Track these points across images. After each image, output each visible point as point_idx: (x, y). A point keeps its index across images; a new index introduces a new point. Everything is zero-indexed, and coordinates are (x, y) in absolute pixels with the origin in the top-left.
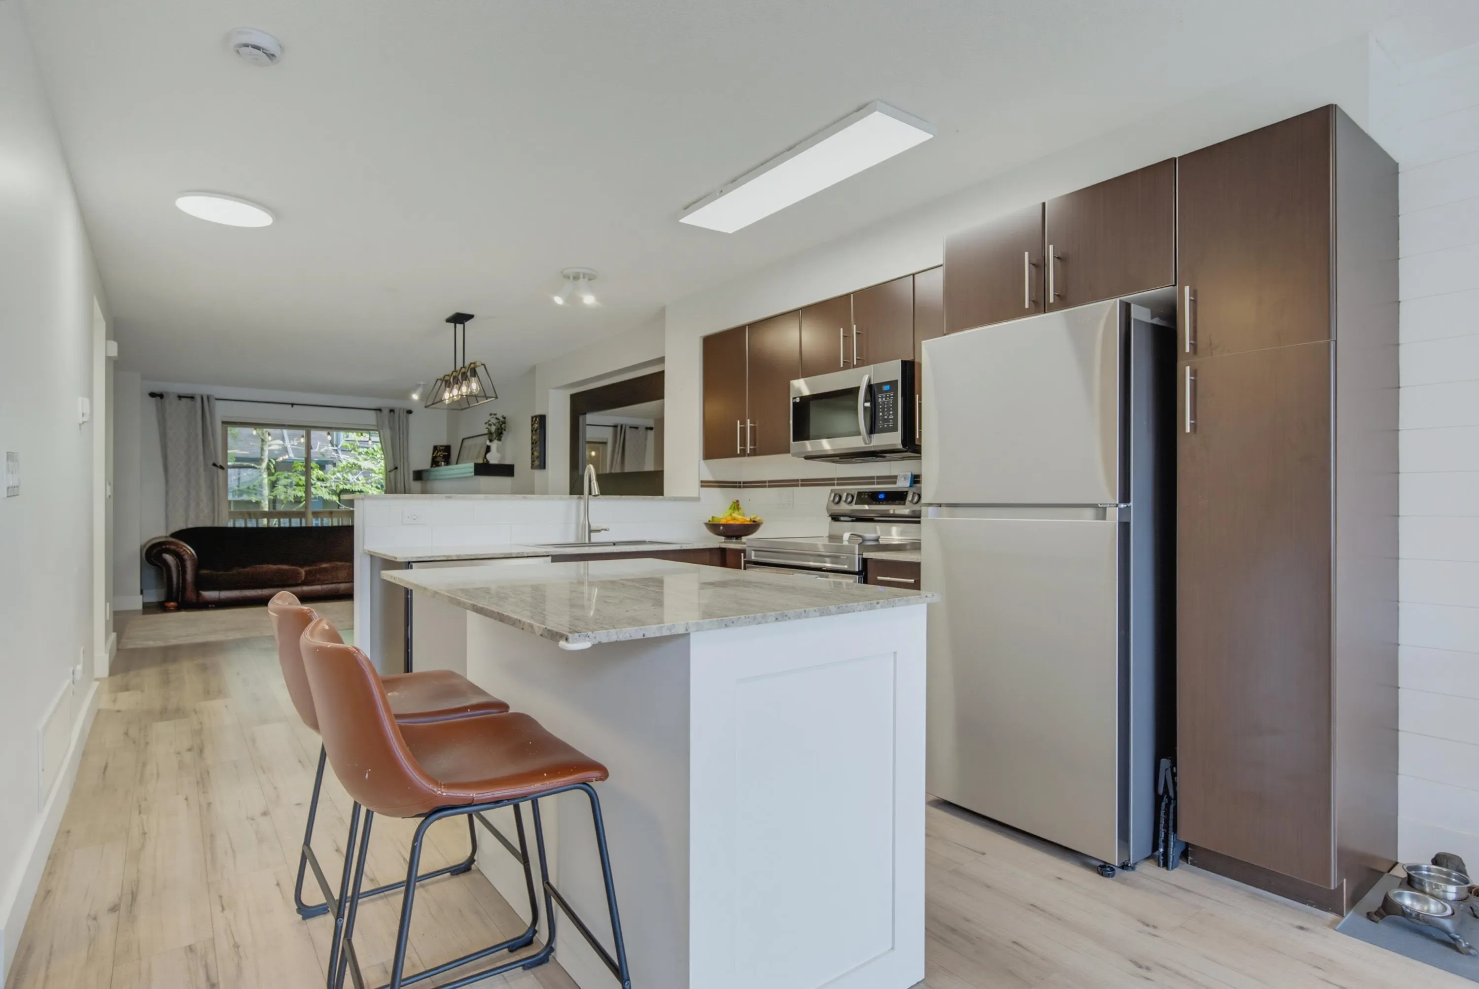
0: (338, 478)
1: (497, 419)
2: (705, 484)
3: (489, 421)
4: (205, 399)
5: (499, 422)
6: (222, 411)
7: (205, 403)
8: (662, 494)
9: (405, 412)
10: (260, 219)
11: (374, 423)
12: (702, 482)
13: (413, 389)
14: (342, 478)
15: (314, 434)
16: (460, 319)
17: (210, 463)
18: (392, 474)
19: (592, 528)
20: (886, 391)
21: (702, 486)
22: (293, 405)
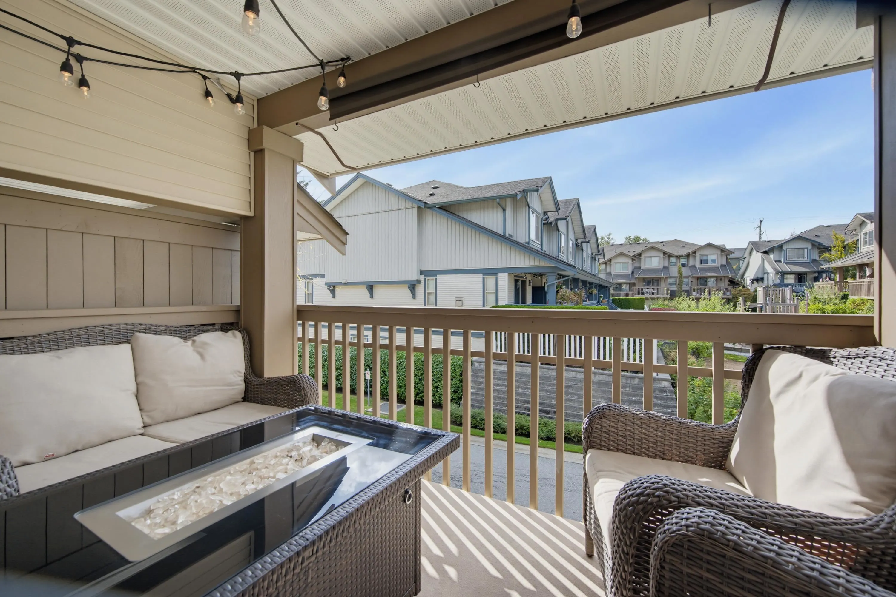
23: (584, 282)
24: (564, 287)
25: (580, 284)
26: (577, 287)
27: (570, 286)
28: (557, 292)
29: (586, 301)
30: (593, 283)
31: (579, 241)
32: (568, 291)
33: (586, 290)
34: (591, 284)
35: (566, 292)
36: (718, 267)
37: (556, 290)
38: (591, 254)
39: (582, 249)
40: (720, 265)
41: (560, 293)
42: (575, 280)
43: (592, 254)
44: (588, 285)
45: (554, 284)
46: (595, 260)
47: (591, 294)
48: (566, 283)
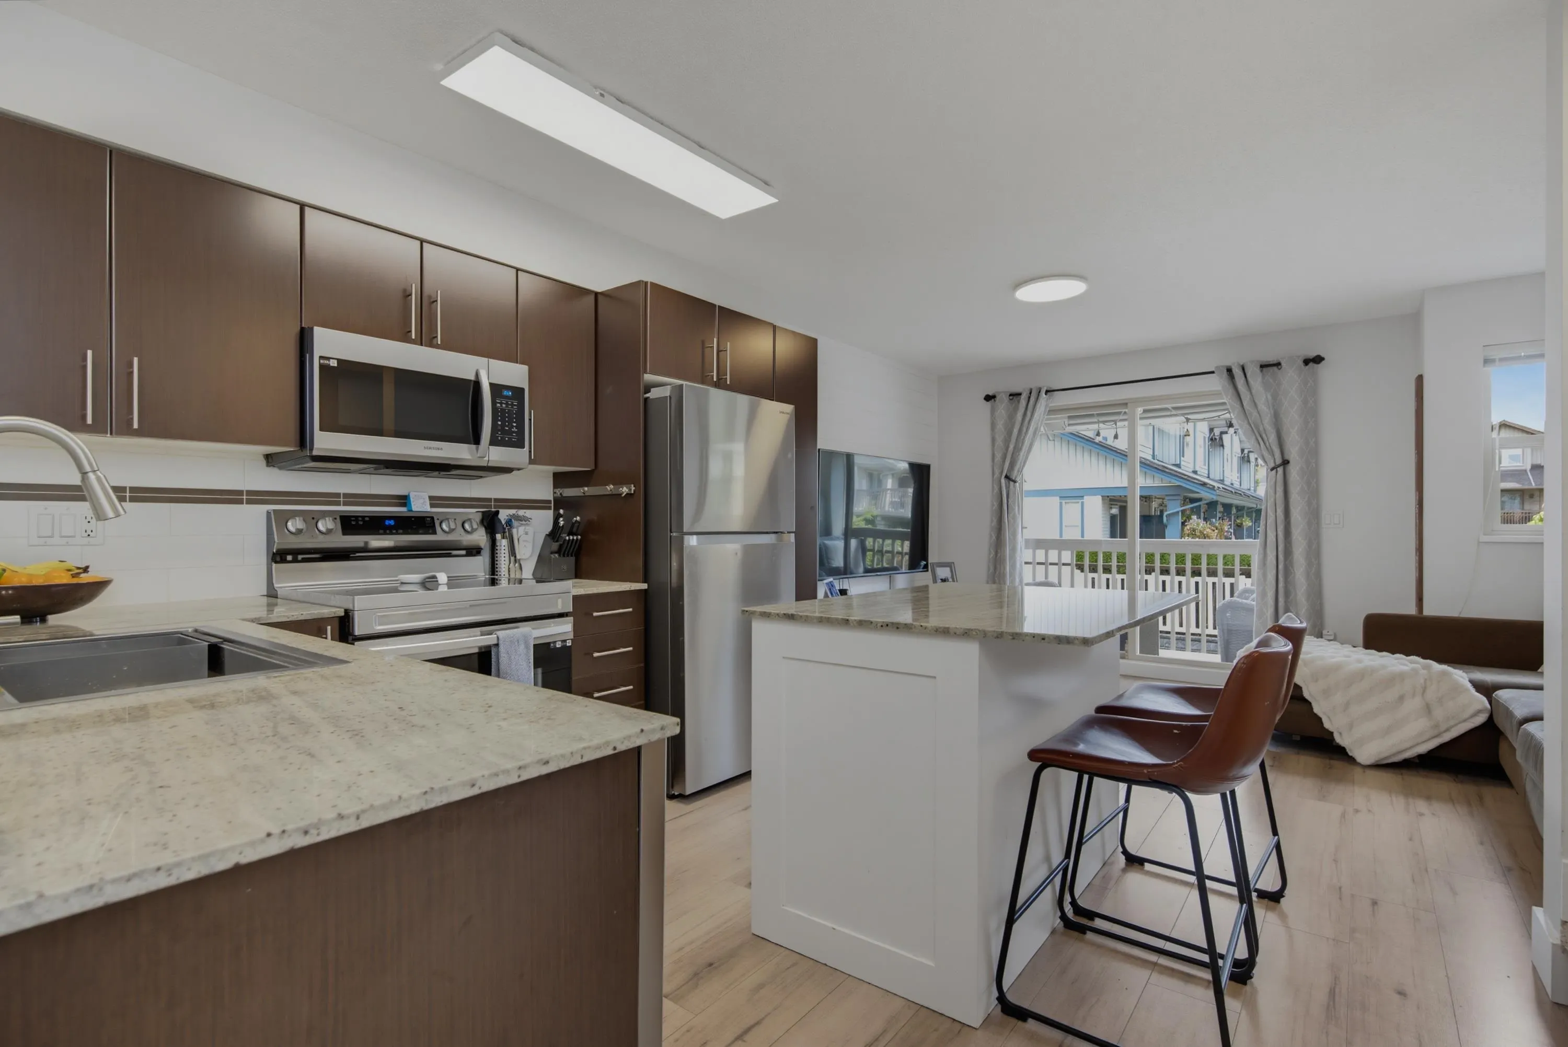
20: (507, 397)
23: (1227, 507)
24: (1194, 517)
25: (1220, 508)
26: (1215, 517)
27: (1202, 514)
28: (1183, 524)
29: (1231, 539)
30: (1243, 507)
31: (1217, 432)
32: (1202, 523)
33: (1230, 520)
34: (1240, 509)
35: (1198, 524)
36: (1526, 471)
37: (1180, 521)
38: (1239, 451)
39: (1223, 446)
40: (1529, 467)
41: (1188, 527)
42: (1212, 505)
43: (1243, 450)
44: (1234, 511)
45: (1178, 512)
46: (1249, 461)
47: (1239, 526)
48: (1196, 511)
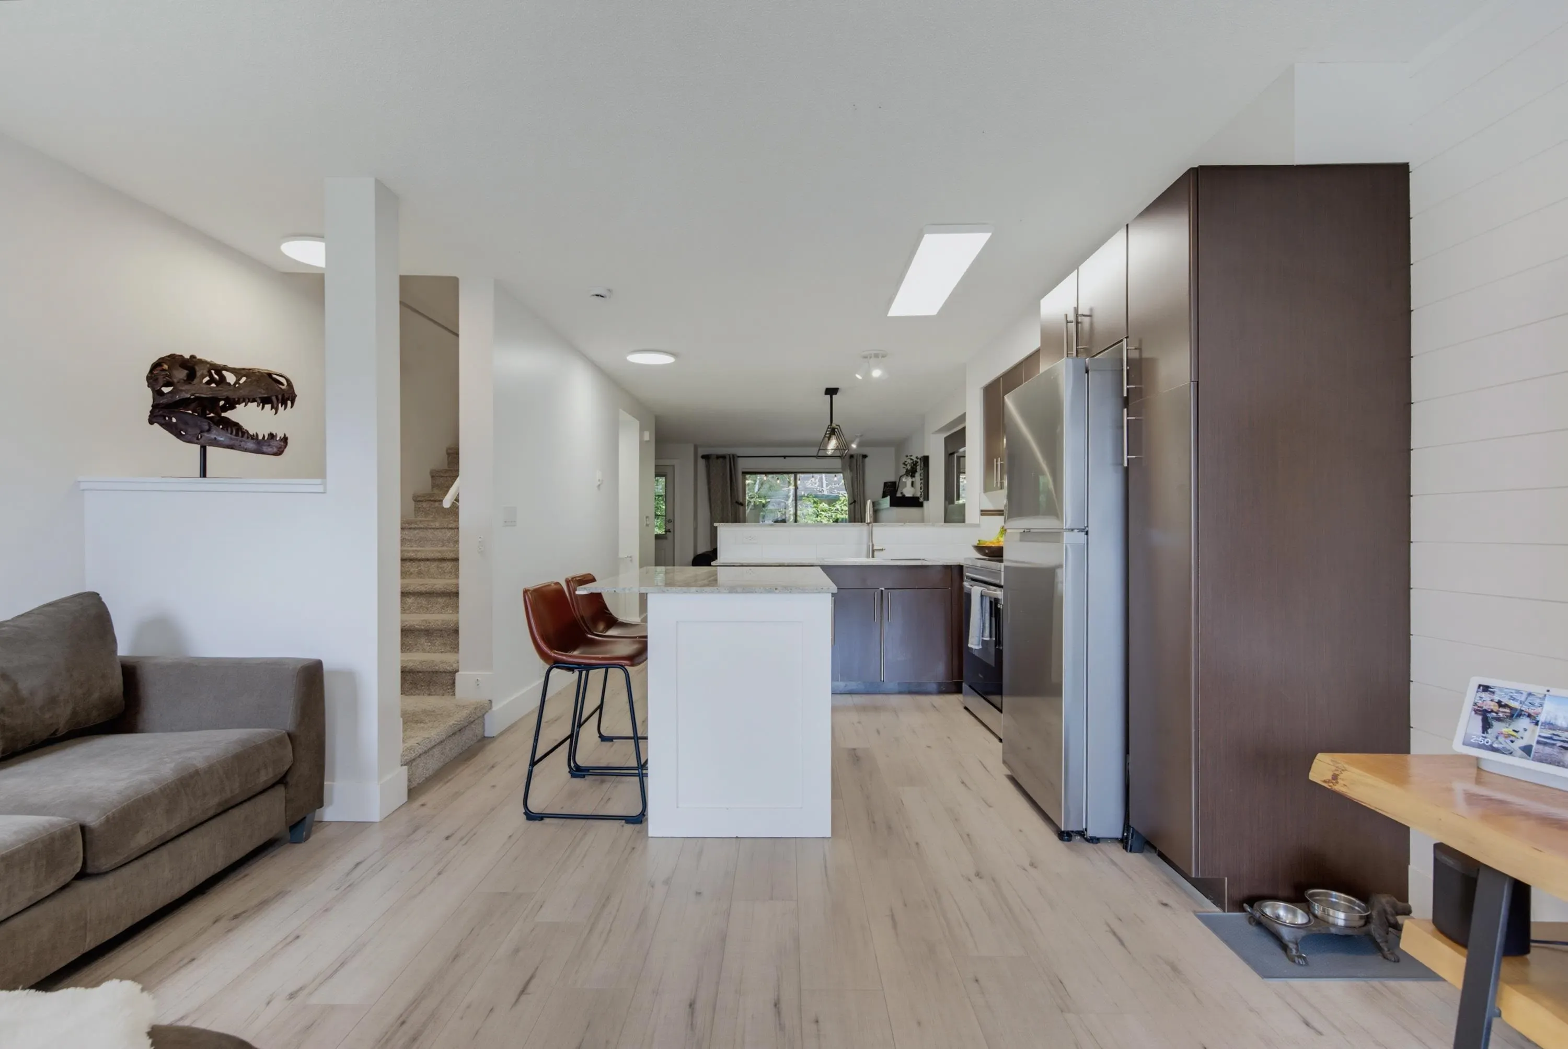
0: (837, 510)
1: (912, 459)
2: (984, 513)
3: (906, 462)
4: (731, 456)
5: (913, 462)
6: (742, 465)
7: (733, 458)
8: (963, 521)
9: (861, 457)
10: (668, 360)
11: (840, 466)
12: (982, 511)
13: (852, 442)
14: (840, 510)
15: (799, 476)
16: (831, 392)
17: (734, 502)
18: (853, 505)
19: (875, 548)
21: (982, 515)
22: (785, 457)
